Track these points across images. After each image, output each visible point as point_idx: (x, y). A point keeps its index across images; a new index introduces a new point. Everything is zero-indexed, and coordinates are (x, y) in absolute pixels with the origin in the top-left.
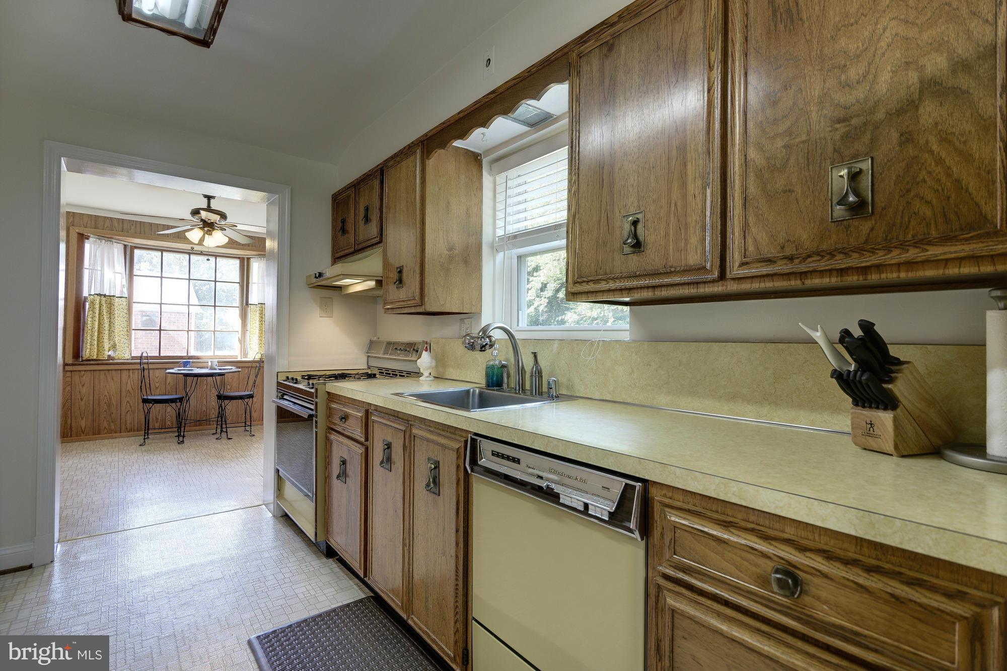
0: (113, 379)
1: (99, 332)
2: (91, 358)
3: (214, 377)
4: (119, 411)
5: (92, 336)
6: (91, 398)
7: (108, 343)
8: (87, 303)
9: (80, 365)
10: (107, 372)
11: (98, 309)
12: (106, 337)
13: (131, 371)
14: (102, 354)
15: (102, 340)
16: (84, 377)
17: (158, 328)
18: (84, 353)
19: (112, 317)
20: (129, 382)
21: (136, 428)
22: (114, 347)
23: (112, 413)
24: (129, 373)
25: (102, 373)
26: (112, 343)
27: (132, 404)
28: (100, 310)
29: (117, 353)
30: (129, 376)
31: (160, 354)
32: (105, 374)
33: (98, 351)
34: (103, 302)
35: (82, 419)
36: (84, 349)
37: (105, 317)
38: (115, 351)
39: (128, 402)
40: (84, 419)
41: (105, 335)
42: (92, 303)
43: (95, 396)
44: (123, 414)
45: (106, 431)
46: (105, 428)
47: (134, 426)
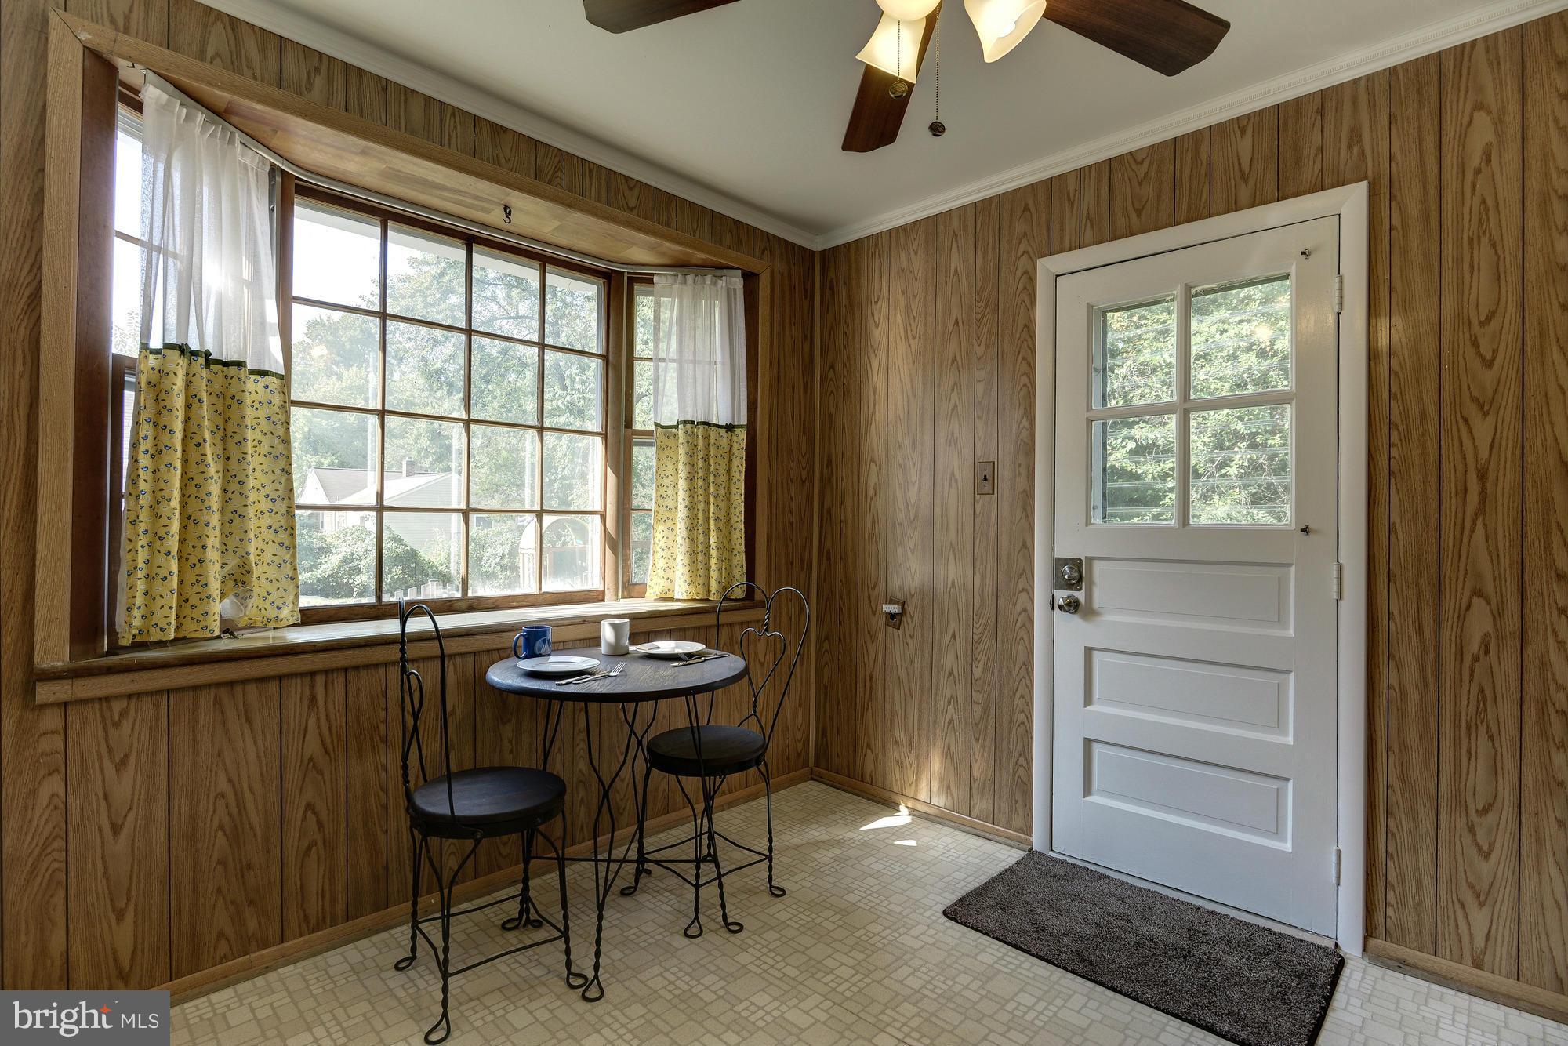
0: (249, 720)
1: (189, 520)
2: (155, 637)
3: (691, 698)
4: (276, 852)
5: (157, 537)
6: (160, 814)
7: (218, 566)
8: (129, 397)
9: (110, 671)
10: (223, 693)
11: (180, 414)
12: (213, 540)
13: (320, 680)
14: (197, 614)
15: (198, 553)
16: (126, 726)
17: (372, 501)
18: (120, 616)
19: (235, 455)
20: (312, 721)
21: (340, 907)
22: (239, 580)
23: (250, 867)
24: (312, 686)
25: (205, 700)
26: (233, 562)
27: (324, 817)
28: (187, 421)
29: (254, 602)
30: (313, 699)
31: (379, 597)
32: (217, 701)
33: (183, 600)
34: (201, 386)
35: (120, 915)
36: (122, 599)
37: (209, 451)
38: (243, 599)
39: (309, 807)
40: (130, 917)
41: (209, 531)
42: (157, 390)
43: (175, 803)
44: (291, 859)
45: (224, 947)
46: (221, 935)
47: (333, 900)
